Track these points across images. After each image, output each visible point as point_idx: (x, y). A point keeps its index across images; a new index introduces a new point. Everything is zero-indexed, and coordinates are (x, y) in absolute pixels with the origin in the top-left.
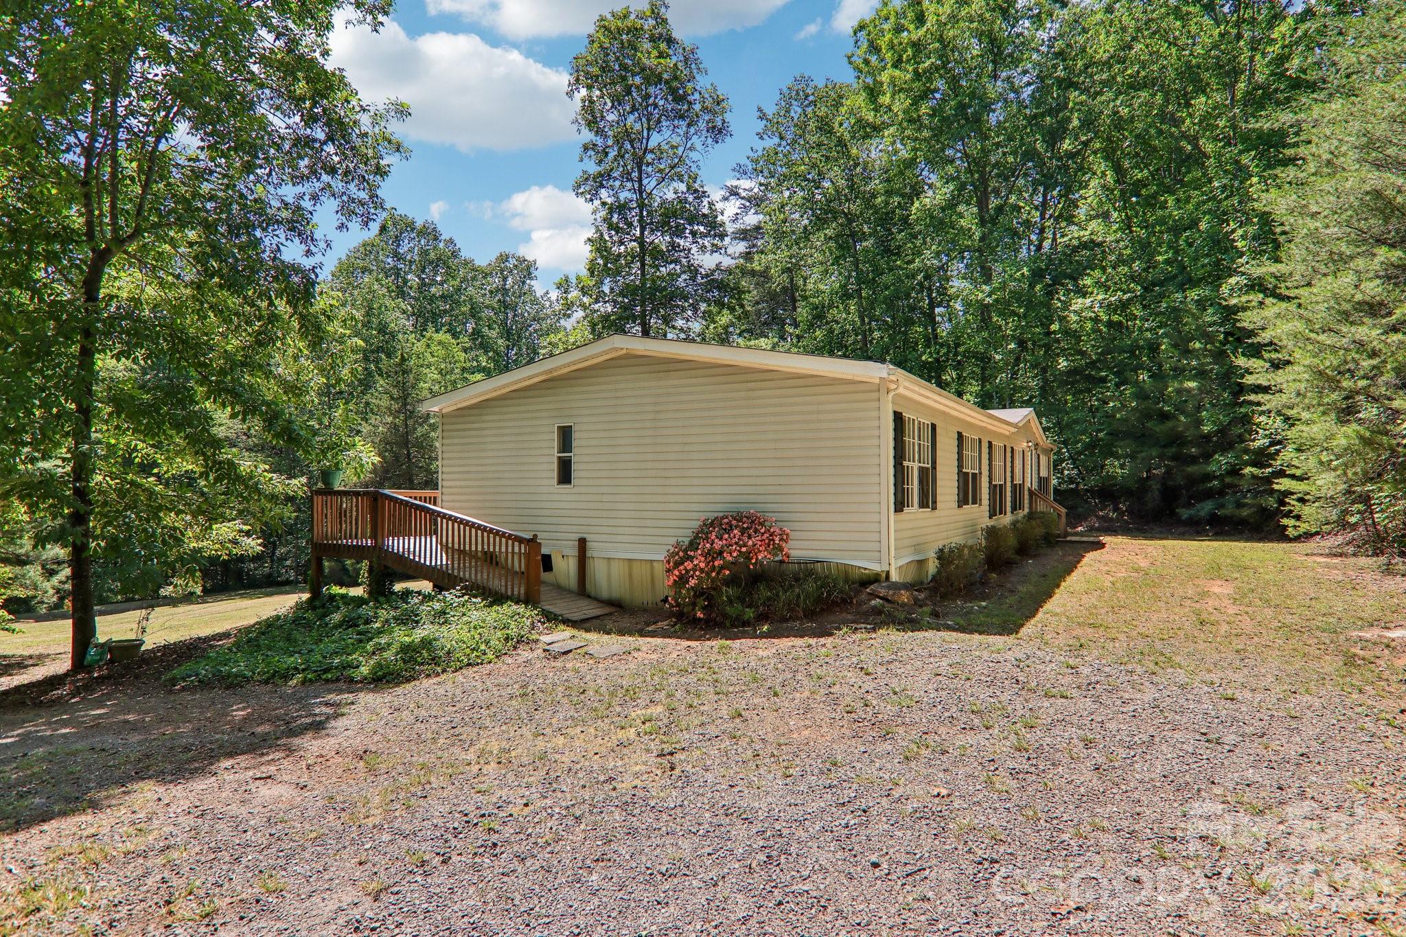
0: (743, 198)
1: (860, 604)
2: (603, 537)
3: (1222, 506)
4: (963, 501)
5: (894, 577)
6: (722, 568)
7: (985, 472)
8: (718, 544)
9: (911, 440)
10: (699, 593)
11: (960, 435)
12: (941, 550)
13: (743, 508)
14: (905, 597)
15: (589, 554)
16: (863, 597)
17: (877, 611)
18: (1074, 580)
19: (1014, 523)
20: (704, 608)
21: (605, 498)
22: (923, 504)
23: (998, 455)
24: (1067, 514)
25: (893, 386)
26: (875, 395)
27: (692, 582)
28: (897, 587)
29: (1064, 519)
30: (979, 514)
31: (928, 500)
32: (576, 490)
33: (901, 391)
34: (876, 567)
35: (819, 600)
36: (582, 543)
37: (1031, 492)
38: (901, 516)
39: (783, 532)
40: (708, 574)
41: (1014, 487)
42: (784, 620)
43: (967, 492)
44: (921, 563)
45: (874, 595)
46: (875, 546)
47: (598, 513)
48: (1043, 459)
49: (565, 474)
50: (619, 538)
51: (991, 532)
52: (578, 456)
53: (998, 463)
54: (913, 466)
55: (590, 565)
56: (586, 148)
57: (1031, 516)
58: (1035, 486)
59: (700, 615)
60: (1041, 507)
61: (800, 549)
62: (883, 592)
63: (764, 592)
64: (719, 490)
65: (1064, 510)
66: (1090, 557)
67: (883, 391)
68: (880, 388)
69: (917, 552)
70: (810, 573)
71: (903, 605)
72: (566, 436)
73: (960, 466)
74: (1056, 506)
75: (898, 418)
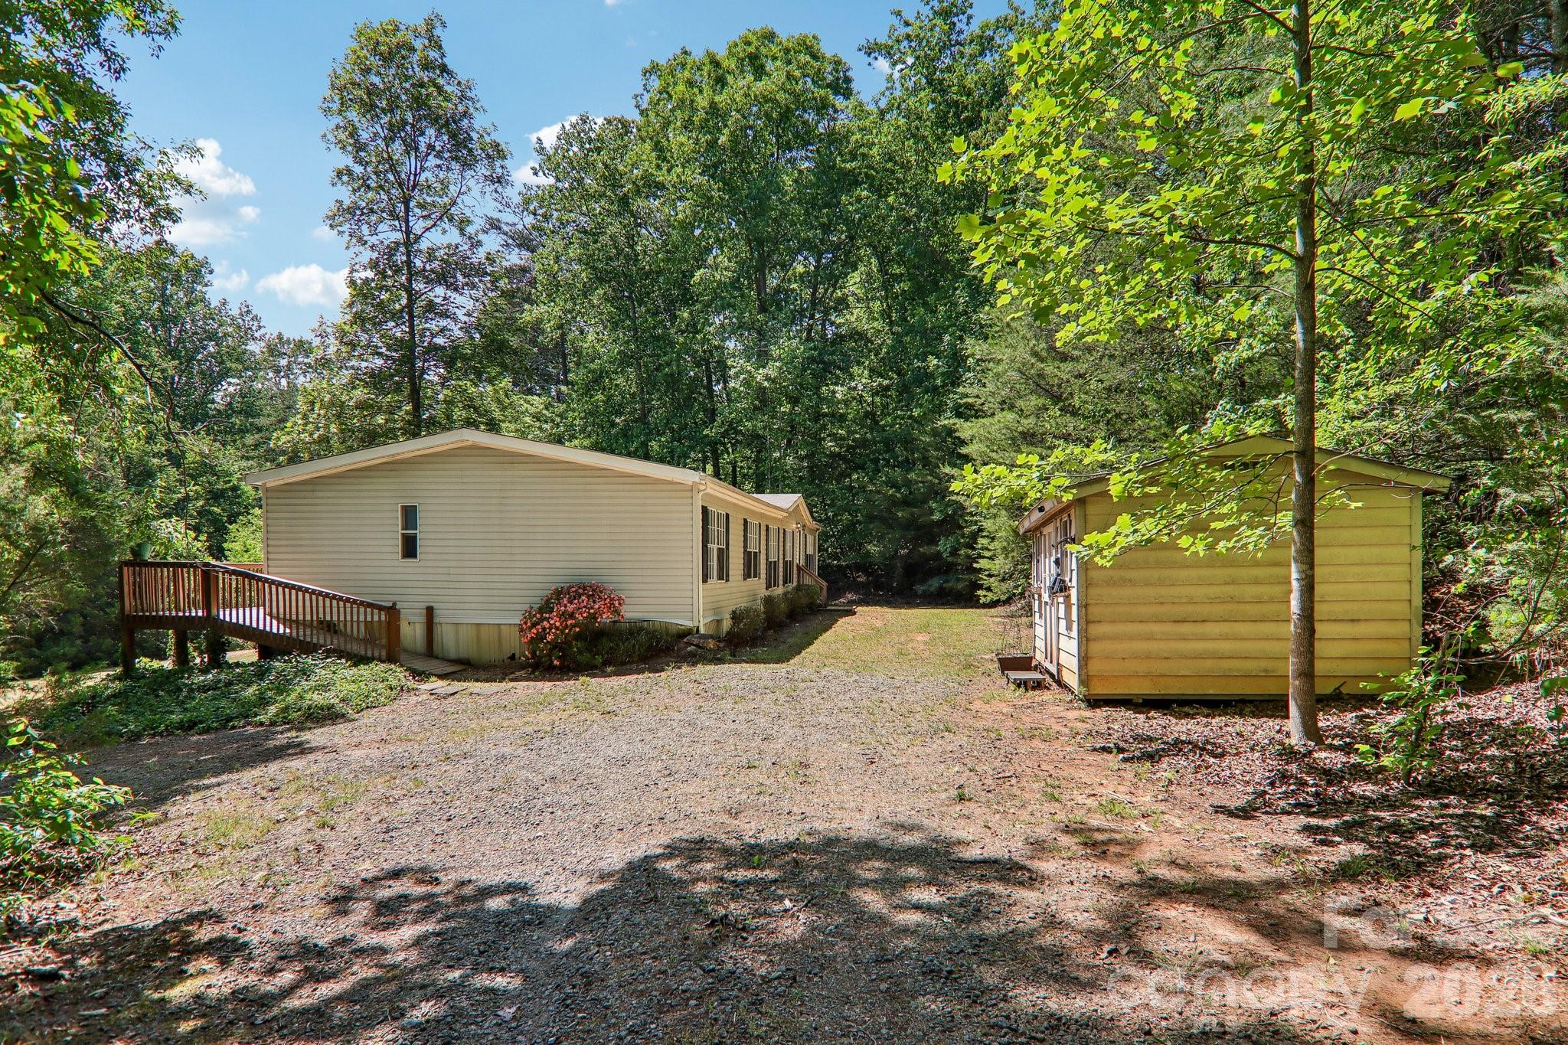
0: (505, 234)
1: (679, 650)
2: (451, 606)
3: (947, 581)
4: (747, 575)
5: (702, 631)
6: (574, 626)
7: (763, 551)
8: (571, 608)
9: (713, 528)
10: (555, 646)
11: (745, 521)
12: (734, 612)
13: (584, 579)
14: (711, 644)
15: (436, 620)
16: (682, 645)
17: (693, 655)
18: (828, 636)
19: (785, 594)
20: (559, 658)
21: (452, 571)
22: (720, 578)
23: (773, 536)
24: (829, 588)
25: (702, 488)
26: (689, 494)
27: (549, 638)
28: (705, 637)
29: (825, 592)
30: (758, 586)
31: (723, 574)
32: (422, 563)
33: (709, 491)
34: (689, 624)
35: (650, 648)
36: (430, 611)
37: (799, 568)
38: (707, 585)
39: (620, 599)
40: (562, 632)
41: (785, 563)
42: (624, 663)
43: (750, 569)
44: (719, 622)
45: (689, 644)
46: (689, 608)
47: (446, 585)
48: (810, 539)
49: (410, 548)
50: (467, 606)
51: (768, 601)
52: (422, 533)
53: (773, 543)
54: (714, 547)
55: (437, 630)
56: (340, 174)
57: (798, 588)
58: (802, 562)
59: (556, 663)
60: (807, 580)
61: (631, 612)
62: (696, 641)
63: (607, 644)
64: (560, 565)
65: (825, 584)
66: (842, 621)
67: (695, 492)
68: (692, 489)
69: (716, 614)
70: (642, 629)
71: (710, 650)
72: (410, 515)
73: (745, 547)
74: (819, 580)
75: (705, 510)
